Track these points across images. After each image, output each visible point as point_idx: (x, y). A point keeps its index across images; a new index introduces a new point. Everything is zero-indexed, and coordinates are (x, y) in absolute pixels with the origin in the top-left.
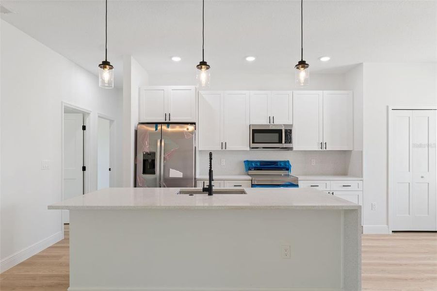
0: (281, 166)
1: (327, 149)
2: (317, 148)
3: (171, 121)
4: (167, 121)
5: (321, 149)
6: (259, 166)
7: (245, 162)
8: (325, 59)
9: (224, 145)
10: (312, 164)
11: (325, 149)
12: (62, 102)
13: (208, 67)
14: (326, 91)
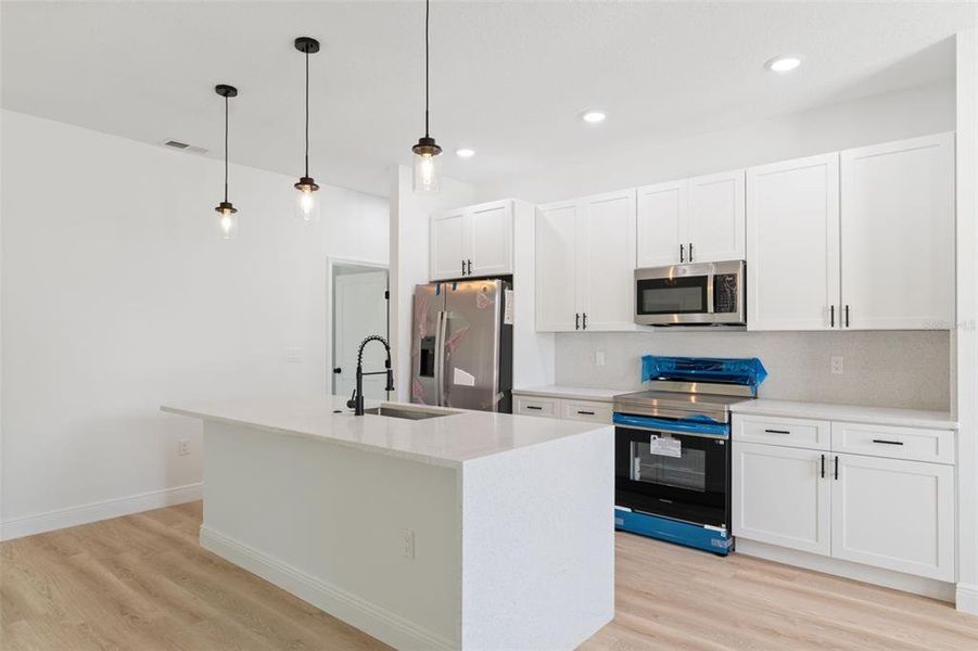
0: (729, 373)
1: (851, 327)
2: (819, 323)
3: (472, 275)
4: (467, 276)
5: (829, 327)
6: (673, 370)
7: (644, 358)
8: (786, 65)
9: (581, 320)
10: (833, 371)
11: (844, 327)
12: (327, 258)
13: (314, 187)
14: (850, 151)
